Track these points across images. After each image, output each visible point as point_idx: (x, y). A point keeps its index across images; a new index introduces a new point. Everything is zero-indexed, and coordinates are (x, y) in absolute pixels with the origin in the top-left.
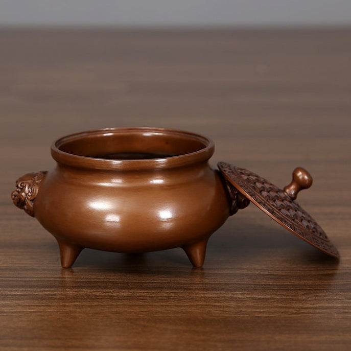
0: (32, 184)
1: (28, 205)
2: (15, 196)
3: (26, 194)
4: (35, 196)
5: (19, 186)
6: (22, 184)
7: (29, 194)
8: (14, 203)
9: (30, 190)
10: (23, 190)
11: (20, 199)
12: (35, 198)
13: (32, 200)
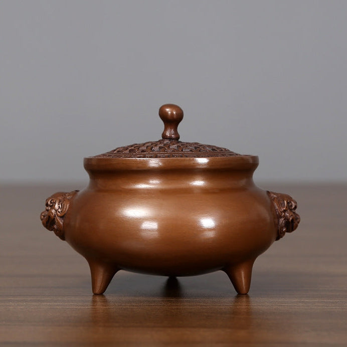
0: (62, 200)
1: (58, 222)
2: (44, 216)
3: (56, 211)
4: (65, 212)
5: (49, 203)
6: (52, 201)
7: (59, 210)
8: (43, 224)
9: (60, 206)
10: (52, 207)
11: (49, 217)
12: (65, 214)
13: (62, 217)
